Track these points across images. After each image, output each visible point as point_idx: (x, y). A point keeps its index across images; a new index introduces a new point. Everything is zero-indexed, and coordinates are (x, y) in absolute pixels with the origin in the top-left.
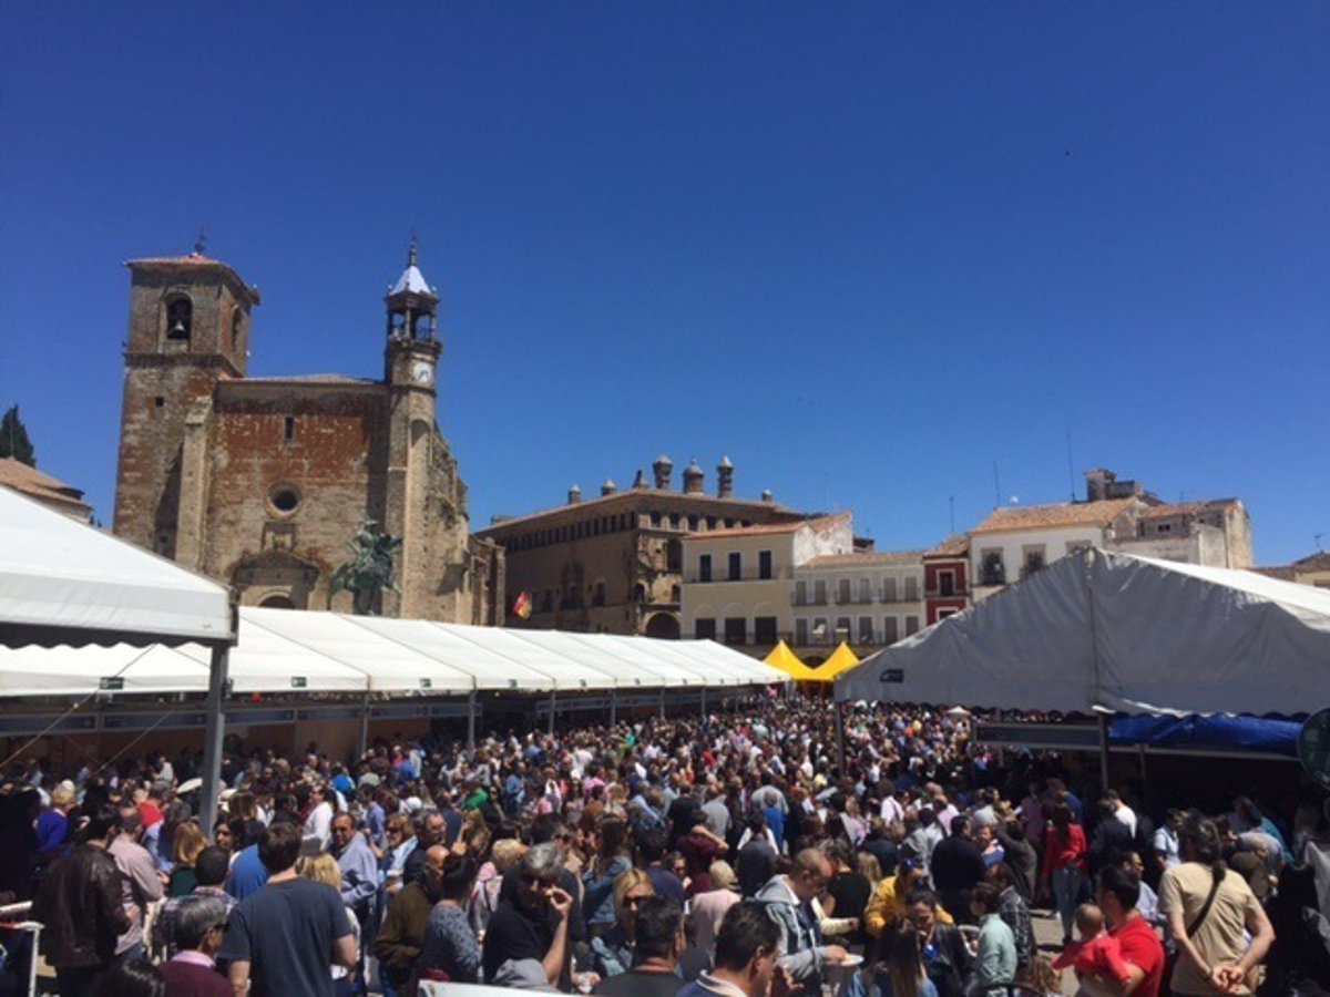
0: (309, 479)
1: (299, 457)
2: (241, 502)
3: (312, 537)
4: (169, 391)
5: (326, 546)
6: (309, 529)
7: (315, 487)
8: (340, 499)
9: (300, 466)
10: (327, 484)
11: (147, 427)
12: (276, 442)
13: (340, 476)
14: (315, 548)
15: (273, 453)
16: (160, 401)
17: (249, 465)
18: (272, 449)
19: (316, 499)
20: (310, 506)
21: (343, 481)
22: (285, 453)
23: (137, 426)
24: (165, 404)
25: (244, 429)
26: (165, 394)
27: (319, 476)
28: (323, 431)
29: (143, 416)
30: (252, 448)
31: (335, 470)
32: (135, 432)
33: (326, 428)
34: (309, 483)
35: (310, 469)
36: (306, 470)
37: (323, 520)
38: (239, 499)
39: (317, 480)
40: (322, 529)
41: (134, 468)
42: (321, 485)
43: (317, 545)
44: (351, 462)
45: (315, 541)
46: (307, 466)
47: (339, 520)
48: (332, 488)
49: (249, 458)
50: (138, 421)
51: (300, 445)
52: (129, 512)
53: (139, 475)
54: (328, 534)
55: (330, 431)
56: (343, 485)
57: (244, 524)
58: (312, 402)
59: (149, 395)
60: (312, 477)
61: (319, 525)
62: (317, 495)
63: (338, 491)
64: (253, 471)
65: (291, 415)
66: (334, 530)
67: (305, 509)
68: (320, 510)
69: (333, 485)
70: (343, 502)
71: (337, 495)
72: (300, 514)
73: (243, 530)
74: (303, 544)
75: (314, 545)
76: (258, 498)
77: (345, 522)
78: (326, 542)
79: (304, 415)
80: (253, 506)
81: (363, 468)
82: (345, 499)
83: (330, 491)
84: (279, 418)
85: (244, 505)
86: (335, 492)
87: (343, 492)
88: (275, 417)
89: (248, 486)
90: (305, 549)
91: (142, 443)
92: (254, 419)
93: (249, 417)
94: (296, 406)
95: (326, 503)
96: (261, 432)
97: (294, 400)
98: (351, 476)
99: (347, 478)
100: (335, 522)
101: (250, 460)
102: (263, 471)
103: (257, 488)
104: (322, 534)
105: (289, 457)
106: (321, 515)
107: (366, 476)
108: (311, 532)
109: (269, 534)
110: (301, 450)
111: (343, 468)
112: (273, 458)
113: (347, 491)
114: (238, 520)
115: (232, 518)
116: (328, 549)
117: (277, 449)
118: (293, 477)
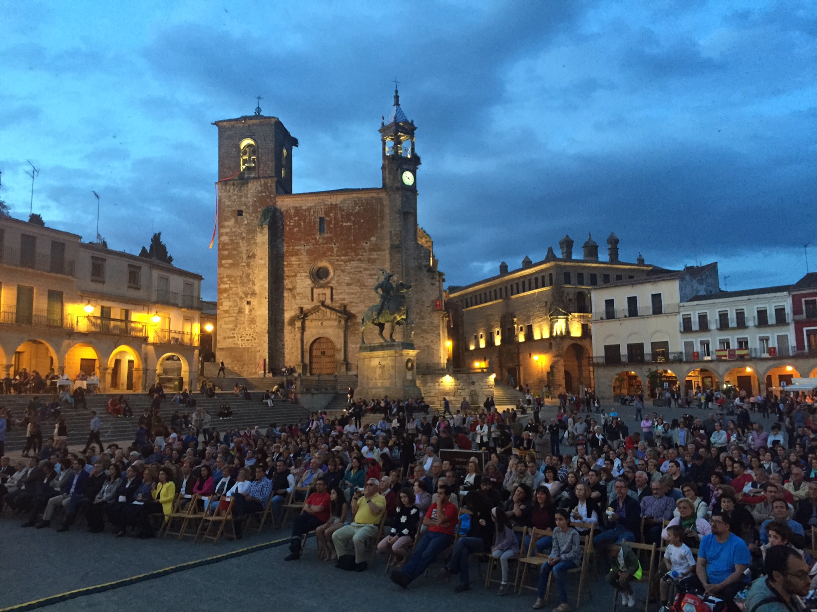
0: (337, 258)
1: (331, 243)
2: (295, 276)
3: (341, 297)
4: (245, 205)
5: (351, 302)
6: (339, 291)
7: (342, 263)
8: (358, 270)
9: (331, 250)
10: (350, 261)
11: (234, 230)
12: (314, 234)
13: (358, 255)
14: (344, 304)
15: (313, 241)
16: (240, 213)
17: (299, 250)
18: (313, 239)
19: (343, 271)
20: (339, 276)
21: (360, 257)
22: (321, 241)
23: (228, 230)
24: (244, 214)
25: (294, 227)
26: (243, 208)
27: (344, 255)
28: (344, 224)
29: (231, 223)
30: (300, 239)
31: (355, 251)
32: (227, 234)
33: (346, 222)
34: (338, 260)
35: (337, 251)
36: (335, 252)
37: (348, 284)
38: (294, 274)
39: (343, 258)
40: (347, 291)
41: (227, 257)
42: (345, 262)
43: (345, 302)
44: (364, 244)
45: (344, 299)
46: (335, 249)
47: (359, 283)
48: (352, 262)
49: (298, 246)
50: (229, 226)
51: (330, 235)
52: (227, 286)
53: (230, 261)
54: (352, 294)
55: (349, 224)
56: (360, 260)
57: (298, 290)
58: (336, 205)
59: (233, 209)
60: (339, 256)
61: (346, 288)
62: (343, 268)
63: (357, 265)
64: (302, 255)
65: (323, 216)
66: (356, 291)
67: (336, 278)
68: (346, 278)
69: (353, 261)
70: (361, 272)
71: (356, 267)
72: (333, 282)
73: (298, 294)
74: (336, 302)
75: (343, 302)
76: (306, 272)
77: (363, 285)
78: (351, 300)
79: (331, 215)
80: (303, 278)
81: (373, 248)
82: (362, 269)
83: (351, 265)
84: (315, 218)
85: (297, 277)
86: (355, 265)
87: (360, 265)
88: (313, 218)
89: (299, 265)
90: (338, 305)
91: (231, 240)
92: (300, 220)
93: (297, 218)
94: (326, 208)
95: (349, 273)
96: (304, 228)
97: (325, 205)
98: (364, 254)
99: (362, 255)
100: (356, 286)
101: (299, 247)
102: (308, 254)
103: (305, 266)
104: (348, 294)
105: (323, 243)
106: (346, 282)
107: (375, 253)
108: (341, 293)
109: (315, 296)
110: (331, 239)
111: (359, 249)
112: (313, 244)
113: (363, 264)
114: (294, 288)
115: (290, 286)
116: (353, 304)
117: (315, 239)
118: (327, 257)
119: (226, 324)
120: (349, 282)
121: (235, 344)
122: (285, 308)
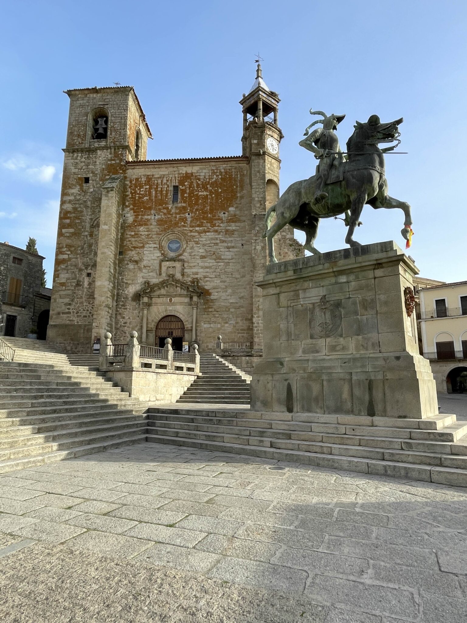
0: (191, 229)
1: (184, 213)
2: (143, 247)
3: (194, 270)
4: (93, 172)
5: (205, 277)
6: (192, 265)
7: (196, 234)
8: (214, 242)
9: (184, 220)
10: (205, 232)
11: (78, 197)
12: (166, 203)
13: (214, 225)
14: (197, 278)
15: (165, 211)
16: (87, 180)
17: (148, 220)
18: (164, 208)
19: (197, 243)
20: (192, 248)
21: (216, 228)
22: (173, 211)
23: (72, 198)
24: (90, 182)
25: (145, 195)
26: (90, 175)
27: (199, 226)
28: (200, 193)
29: (75, 190)
30: (150, 208)
31: (211, 221)
32: (70, 202)
33: (202, 192)
34: (191, 231)
35: (191, 222)
36: (189, 222)
37: (203, 257)
38: (142, 245)
39: (197, 229)
40: (201, 264)
41: (69, 226)
42: (199, 233)
43: (198, 276)
44: (222, 215)
45: (197, 273)
46: (189, 220)
47: (214, 257)
48: (207, 234)
49: (148, 215)
50: (72, 194)
51: (184, 205)
52: (66, 257)
53: (72, 230)
54: (207, 267)
55: (205, 193)
56: (216, 231)
57: (145, 263)
58: (192, 174)
59: (79, 176)
60: (193, 227)
61: (199, 261)
62: (197, 240)
63: (213, 236)
64: (151, 225)
65: (177, 184)
66: (211, 264)
67: (188, 250)
68: (200, 251)
69: (208, 232)
70: (216, 244)
71: (212, 239)
72: (185, 254)
73: (145, 267)
74: (188, 276)
75: (196, 276)
76: (155, 243)
77: (218, 258)
78: (205, 274)
79: (186, 183)
80: (152, 249)
81: (230, 219)
82: (218, 241)
83: (206, 237)
84: (168, 186)
85: (145, 249)
86: (210, 237)
87: (217, 236)
88: (166, 186)
89: (148, 235)
90: (190, 279)
91: (75, 209)
92: (151, 188)
93: (148, 187)
94: (181, 177)
95: (204, 245)
96: (156, 197)
97: (179, 174)
98: (222, 225)
99: (218, 226)
100: (211, 259)
101: (149, 217)
102: (158, 225)
103: (154, 236)
104: (202, 268)
105: (176, 213)
106: (200, 254)
107: (233, 224)
108: (194, 266)
109: (164, 269)
110: (184, 208)
111: (216, 220)
112: (165, 214)
113: (220, 236)
114: (141, 260)
115: (137, 258)
116: (207, 279)
117: (167, 208)
118: (179, 227)
119: (61, 298)
120: (203, 254)
121: (70, 320)
122: (129, 282)
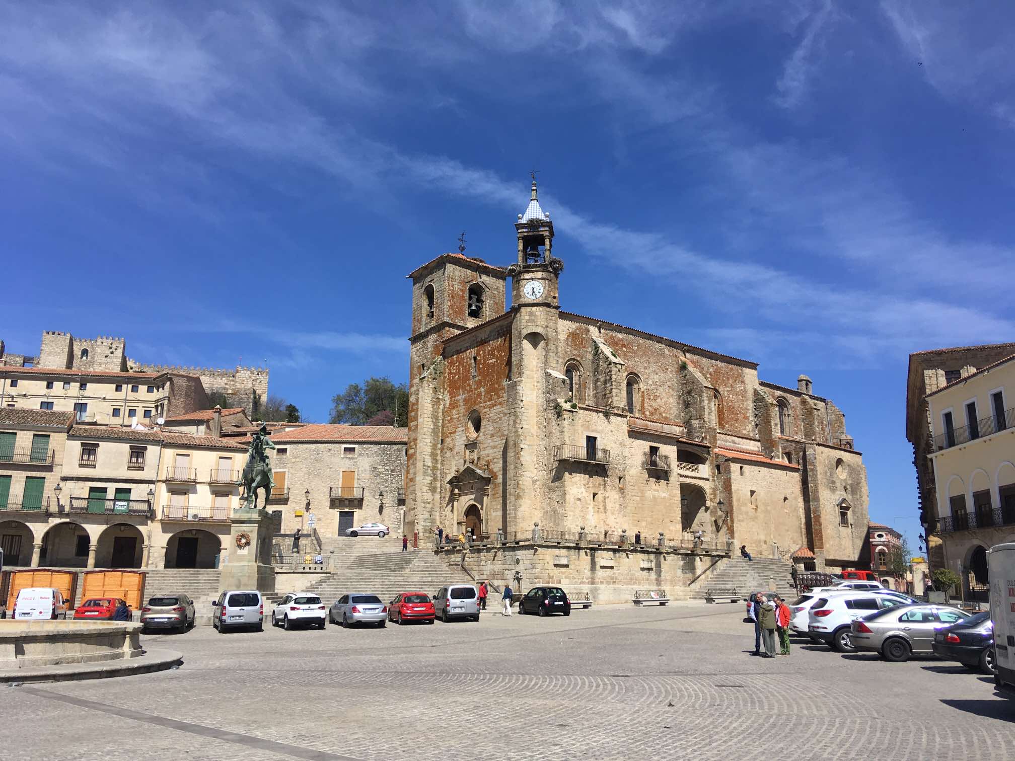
0: (485, 404)
1: (480, 388)
2: (455, 432)
3: (486, 452)
4: (427, 357)
6: (485, 446)
7: (488, 410)
8: (499, 416)
9: (480, 395)
10: (493, 406)
11: (418, 387)
12: (469, 379)
13: (499, 397)
14: (488, 461)
15: (468, 388)
16: (422, 367)
17: (459, 401)
18: (467, 385)
19: (488, 420)
20: (485, 426)
21: (501, 400)
22: (473, 386)
23: (415, 388)
24: (425, 368)
25: (455, 374)
26: (424, 362)
27: (489, 400)
28: (491, 361)
29: (417, 380)
30: (459, 388)
31: (497, 392)
32: (414, 393)
33: (491, 359)
34: (484, 408)
35: (485, 396)
36: (483, 397)
37: (492, 436)
38: (454, 430)
39: (488, 403)
40: (491, 444)
41: (414, 419)
42: (490, 407)
43: (490, 458)
44: (504, 383)
45: (488, 455)
46: (483, 394)
47: (499, 434)
48: (495, 408)
49: (458, 395)
50: (416, 384)
51: (480, 378)
52: (412, 451)
53: (415, 423)
54: (494, 448)
55: (494, 360)
56: (500, 404)
57: (456, 450)
58: (485, 340)
59: (420, 364)
60: (486, 402)
61: (490, 441)
62: (488, 416)
63: (499, 410)
64: (460, 406)
65: (475, 356)
66: (497, 443)
67: (483, 430)
68: (491, 428)
69: (495, 405)
70: (501, 418)
71: (498, 413)
72: (481, 434)
73: (457, 453)
74: (483, 459)
76: (462, 426)
77: (502, 436)
78: (493, 455)
79: (481, 353)
82: (502, 415)
83: (494, 411)
85: (457, 434)
86: (497, 411)
87: (501, 409)
88: (469, 360)
89: (458, 418)
92: (459, 365)
93: (458, 364)
94: (478, 346)
95: (493, 421)
96: (463, 374)
97: (477, 343)
98: (504, 395)
99: (502, 397)
100: (497, 437)
101: (459, 397)
102: (465, 404)
105: (475, 389)
106: (491, 432)
109: (467, 454)
110: (480, 381)
111: (501, 389)
112: (468, 392)
113: (503, 409)
114: (454, 445)
115: (451, 445)
116: (495, 460)
117: (469, 385)
118: (477, 405)
120: (493, 432)
122: (447, 471)
